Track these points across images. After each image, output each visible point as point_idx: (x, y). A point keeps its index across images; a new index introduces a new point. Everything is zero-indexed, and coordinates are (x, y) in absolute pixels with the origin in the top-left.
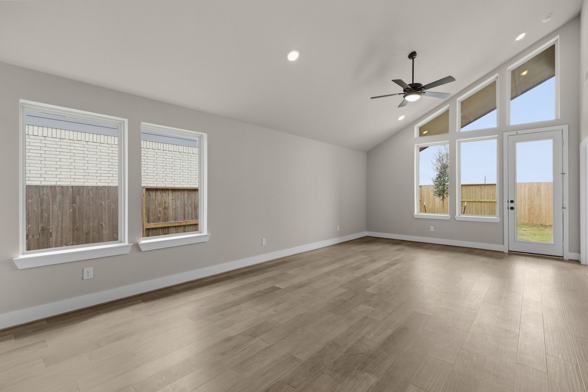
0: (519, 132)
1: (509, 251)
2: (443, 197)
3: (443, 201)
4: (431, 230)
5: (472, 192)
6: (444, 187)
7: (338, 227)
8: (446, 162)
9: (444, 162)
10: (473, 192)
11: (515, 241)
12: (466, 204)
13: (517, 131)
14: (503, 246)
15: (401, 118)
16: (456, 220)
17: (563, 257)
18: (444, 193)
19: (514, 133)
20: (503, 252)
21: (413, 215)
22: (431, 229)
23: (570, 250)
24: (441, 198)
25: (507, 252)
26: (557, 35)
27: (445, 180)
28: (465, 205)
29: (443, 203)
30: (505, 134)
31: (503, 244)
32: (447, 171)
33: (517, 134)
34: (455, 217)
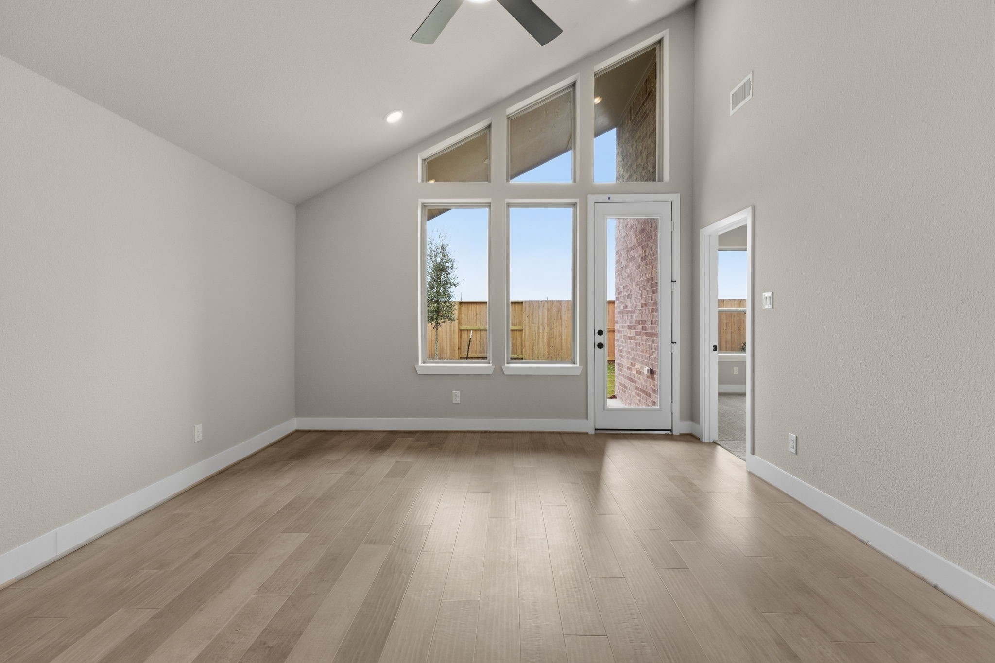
0: (614, 197)
1: (596, 430)
2: (437, 324)
3: (437, 329)
4: (454, 401)
5: (475, 314)
6: (438, 304)
7: (199, 427)
8: (442, 260)
9: (439, 260)
10: (477, 314)
11: (604, 410)
12: (471, 335)
13: (609, 196)
14: (585, 421)
15: (395, 118)
16: (505, 374)
17: (670, 430)
18: (438, 315)
19: (604, 197)
20: (587, 434)
21: (415, 368)
22: (454, 398)
23: (682, 419)
24: (434, 323)
25: (592, 432)
26: (665, 29)
27: (439, 292)
28: (471, 337)
29: (437, 334)
30: (592, 198)
31: (587, 418)
32: (442, 277)
33: (609, 201)
34: (502, 367)
